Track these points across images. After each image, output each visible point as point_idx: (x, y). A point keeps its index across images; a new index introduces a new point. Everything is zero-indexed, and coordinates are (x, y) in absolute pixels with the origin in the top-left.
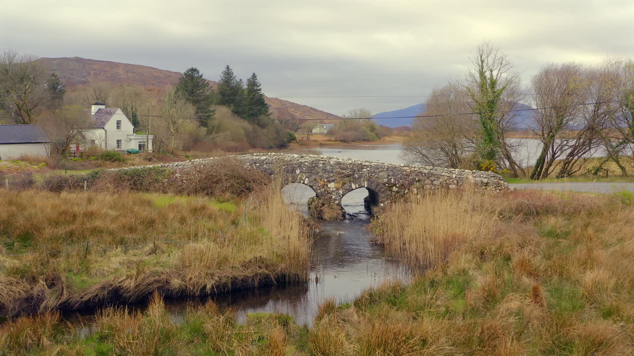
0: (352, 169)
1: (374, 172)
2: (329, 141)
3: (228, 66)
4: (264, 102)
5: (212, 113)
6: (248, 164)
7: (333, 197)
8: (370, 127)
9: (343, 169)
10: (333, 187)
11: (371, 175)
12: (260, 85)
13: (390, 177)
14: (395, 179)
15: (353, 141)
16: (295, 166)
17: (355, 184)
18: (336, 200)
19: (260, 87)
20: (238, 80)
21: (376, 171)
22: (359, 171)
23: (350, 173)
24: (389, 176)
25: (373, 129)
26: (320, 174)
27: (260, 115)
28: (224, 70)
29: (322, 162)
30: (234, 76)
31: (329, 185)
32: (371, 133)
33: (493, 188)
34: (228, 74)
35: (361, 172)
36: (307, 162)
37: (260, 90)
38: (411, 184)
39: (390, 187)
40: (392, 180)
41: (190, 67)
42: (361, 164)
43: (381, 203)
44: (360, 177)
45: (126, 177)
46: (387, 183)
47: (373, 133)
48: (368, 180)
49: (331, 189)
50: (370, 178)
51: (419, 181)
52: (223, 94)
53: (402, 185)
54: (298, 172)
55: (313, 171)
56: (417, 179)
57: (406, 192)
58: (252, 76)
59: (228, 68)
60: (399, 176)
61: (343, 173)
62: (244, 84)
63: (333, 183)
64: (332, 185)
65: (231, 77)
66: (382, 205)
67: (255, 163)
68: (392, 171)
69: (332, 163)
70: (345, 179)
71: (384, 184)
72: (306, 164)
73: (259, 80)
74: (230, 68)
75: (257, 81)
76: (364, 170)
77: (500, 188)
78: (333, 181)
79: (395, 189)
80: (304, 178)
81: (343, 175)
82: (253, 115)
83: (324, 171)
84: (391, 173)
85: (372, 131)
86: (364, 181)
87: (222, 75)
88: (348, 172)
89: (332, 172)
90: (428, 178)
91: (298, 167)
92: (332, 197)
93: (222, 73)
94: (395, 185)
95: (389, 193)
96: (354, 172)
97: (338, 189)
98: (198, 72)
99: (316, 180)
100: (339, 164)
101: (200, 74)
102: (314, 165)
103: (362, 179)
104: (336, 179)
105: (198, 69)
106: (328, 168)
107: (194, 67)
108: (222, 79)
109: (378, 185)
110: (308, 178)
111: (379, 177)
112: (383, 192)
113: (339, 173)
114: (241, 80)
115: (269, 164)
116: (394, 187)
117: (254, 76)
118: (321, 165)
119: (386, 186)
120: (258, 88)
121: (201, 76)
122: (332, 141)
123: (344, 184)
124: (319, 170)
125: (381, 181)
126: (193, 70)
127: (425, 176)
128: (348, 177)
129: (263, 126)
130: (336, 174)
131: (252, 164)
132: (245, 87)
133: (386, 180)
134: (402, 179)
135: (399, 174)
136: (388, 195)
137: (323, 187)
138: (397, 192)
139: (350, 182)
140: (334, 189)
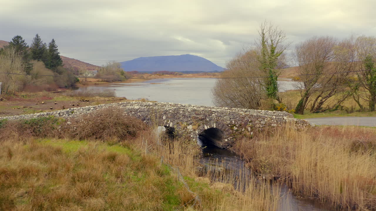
0: (204, 114)
1: (220, 116)
2: (98, 81)
3: (37, 34)
4: (60, 57)
5: (31, 66)
6: (126, 112)
7: (192, 136)
8: (121, 72)
9: (198, 114)
10: (191, 128)
11: (218, 119)
12: (57, 47)
13: (231, 120)
14: (235, 121)
15: (113, 81)
16: (162, 113)
17: (207, 126)
18: (194, 138)
19: (57, 48)
20: (44, 44)
21: (222, 115)
22: (209, 115)
23: (203, 118)
24: (230, 118)
25: (122, 73)
26: (181, 119)
27: (58, 66)
28: (35, 37)
29: (182, 110)
30: (41, 41)
31: (188, 127)
32: (122, 76)
33: (301, 125)
34: (37, 39)
35: (211, 117)
36: (171, 110)
37: (57, 50)
38: (246, 124)
39: (231, 127)
40: (233, 122)
41: (16, 35)
42: (211, 110)
43: (225, 139)
44: (210, 120)
45: (27, 126)
46: (229, 124)
47: (123, 76)
48: (216, 123)
49: (190, 130)
50: (217, 120)
51: (251, 122)
52: (34, 53)
53: (240, 125)
54: (164, 117)
55: (176, 117)
56: (250, 120)
57: (243, 130)
58: (52, 41)
59: (37, 36)
60: (238, 119)
61: (198, 118)
62: (47, 46)
63: (191, 125)
64: (190, 127)
65: (39, 41)
66: (226, 140)
67: (131, 112)
68: (233, 115)
69: (189, 110)
70: (200, 122)
71: (228, 125)
72: (170, 111)
73: (56, 43)
74: (39, 36)
75: (55, 44)
76: (213, 115)
77: (305, 125)
78: (191, 124)
79: (235, 128)
80: (169, 123)
81: (198, 119)
82: (53, 66)
83: (184, 117)
84: (232, 117)
85: (122, 75)
86: (213, 123)
87: (33, 40)
88: (201, 117)
89: (190, 117)
90: (257, 119)
91: (164, 114)
92: (190, 136)
93: (34, 39)
94: (235, 125)
95: (231, 131)
96: (206, 116)
97: (195, 130)
98: (21, 38)
99: (178, 123)
100: (194, 110)
101: (23, 39)
102: (176, 112)
103: (212, 122)
104: (193, 123)
105: (22, 36)
106: (187, 114)
107: (19, 35)
108: (33, 43)
109: (224, 126)
110: (172, 122)
111: (223, 120)
112: (227, 131)
113: (195, 118)
114: (45, 44)
115: (142, 112)
116: (235, 127)
117: (53, 41)
118: (181, 112)
119: (229, 127)
120: (56, 49)
121: (24, 41)
122: (100, 81)
123: (199, 126)
124: (180, 116)
125: (225, 122)
126: (18, 37)
127: (255, 118)
128: (202, 120)
129: (60, 73)
130: (193, 118)
131: (129, 113)
132: (48, 48)
133: (228, 122)
134: (239, 121)
135: (238, 117)
136: (230, 133)
137: (184, 129)
138: (237, 130)
139: (203, 124)
140: (192, 130)
